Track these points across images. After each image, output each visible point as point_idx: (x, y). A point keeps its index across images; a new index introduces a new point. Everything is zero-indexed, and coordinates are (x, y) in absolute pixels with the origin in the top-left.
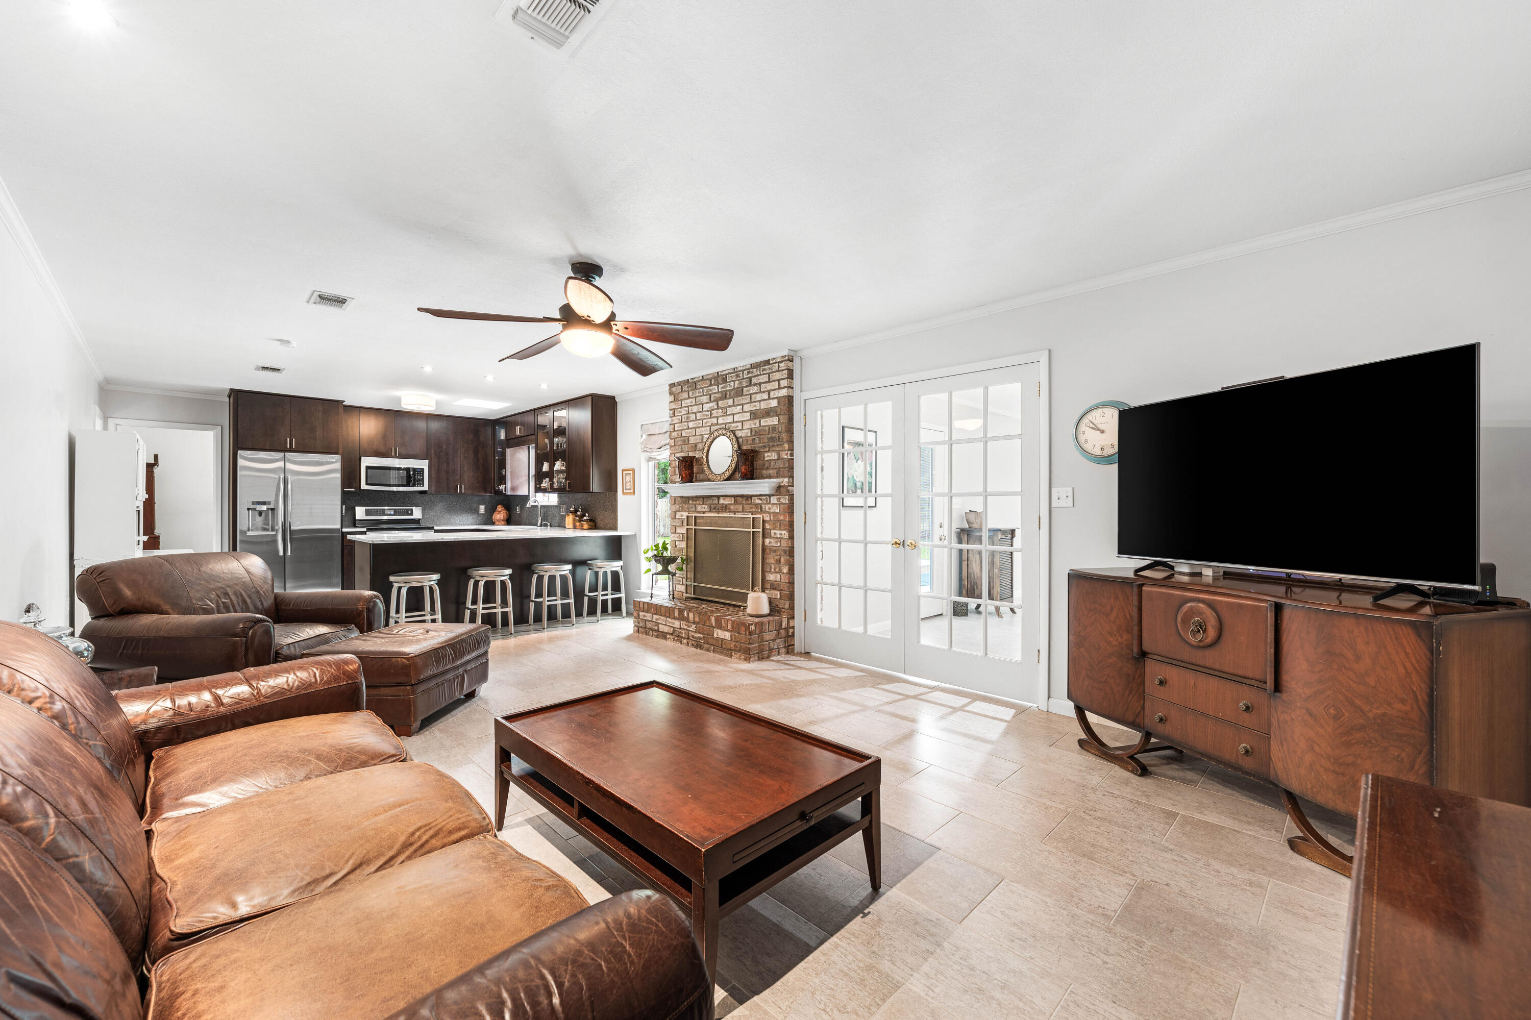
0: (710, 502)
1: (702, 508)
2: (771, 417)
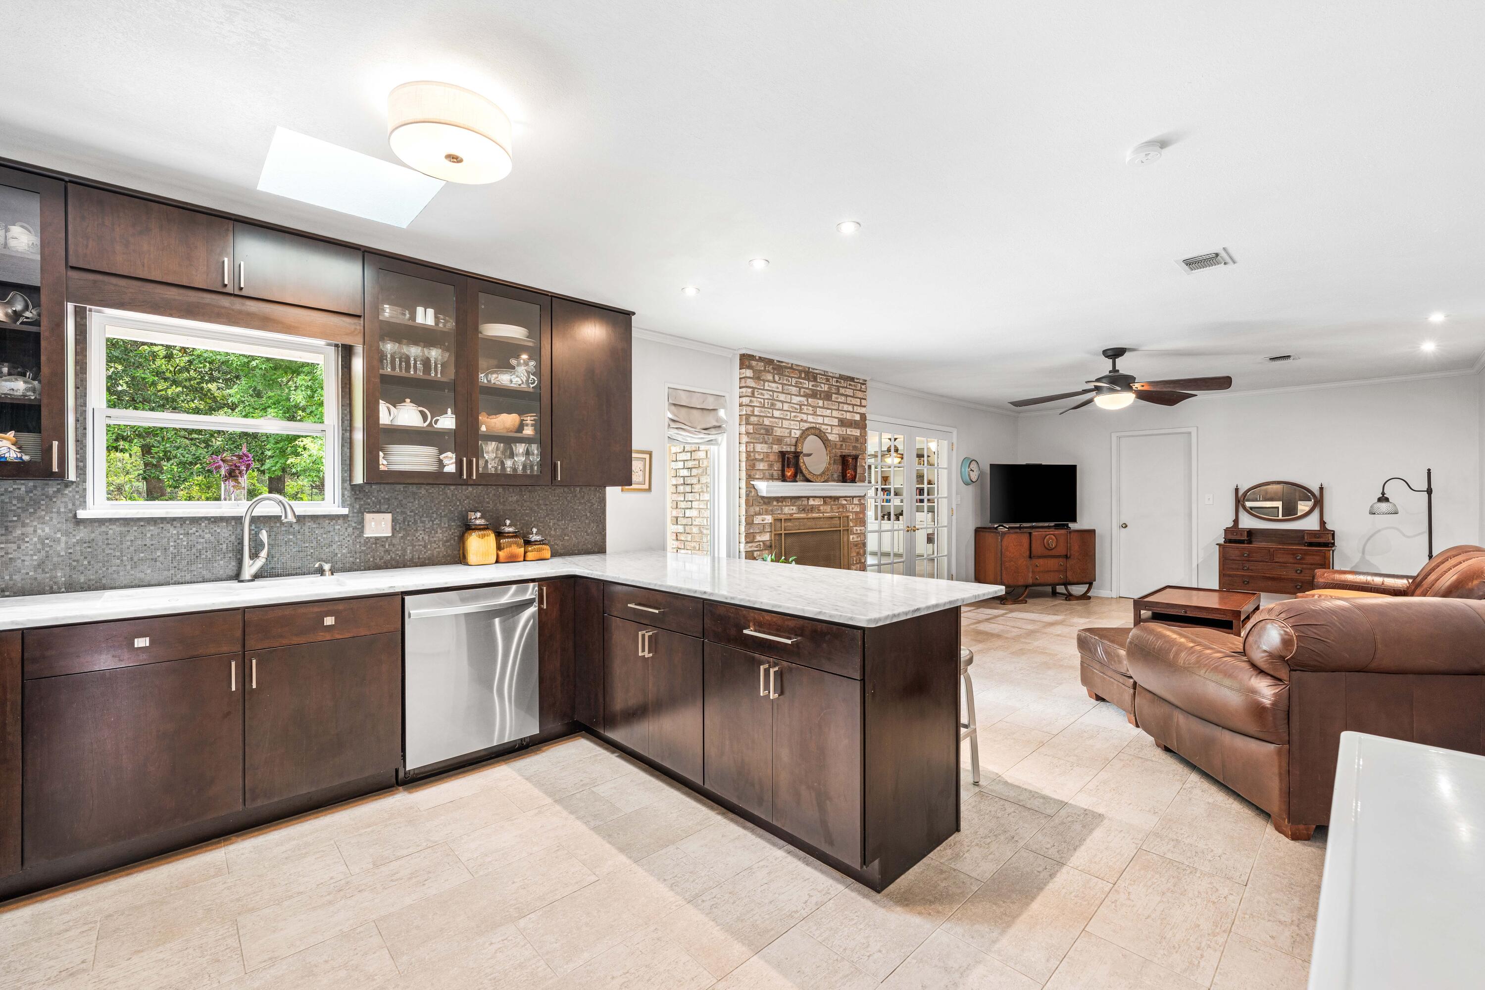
0: (799, 503)
1: (789, 509)
2: (855, 428)
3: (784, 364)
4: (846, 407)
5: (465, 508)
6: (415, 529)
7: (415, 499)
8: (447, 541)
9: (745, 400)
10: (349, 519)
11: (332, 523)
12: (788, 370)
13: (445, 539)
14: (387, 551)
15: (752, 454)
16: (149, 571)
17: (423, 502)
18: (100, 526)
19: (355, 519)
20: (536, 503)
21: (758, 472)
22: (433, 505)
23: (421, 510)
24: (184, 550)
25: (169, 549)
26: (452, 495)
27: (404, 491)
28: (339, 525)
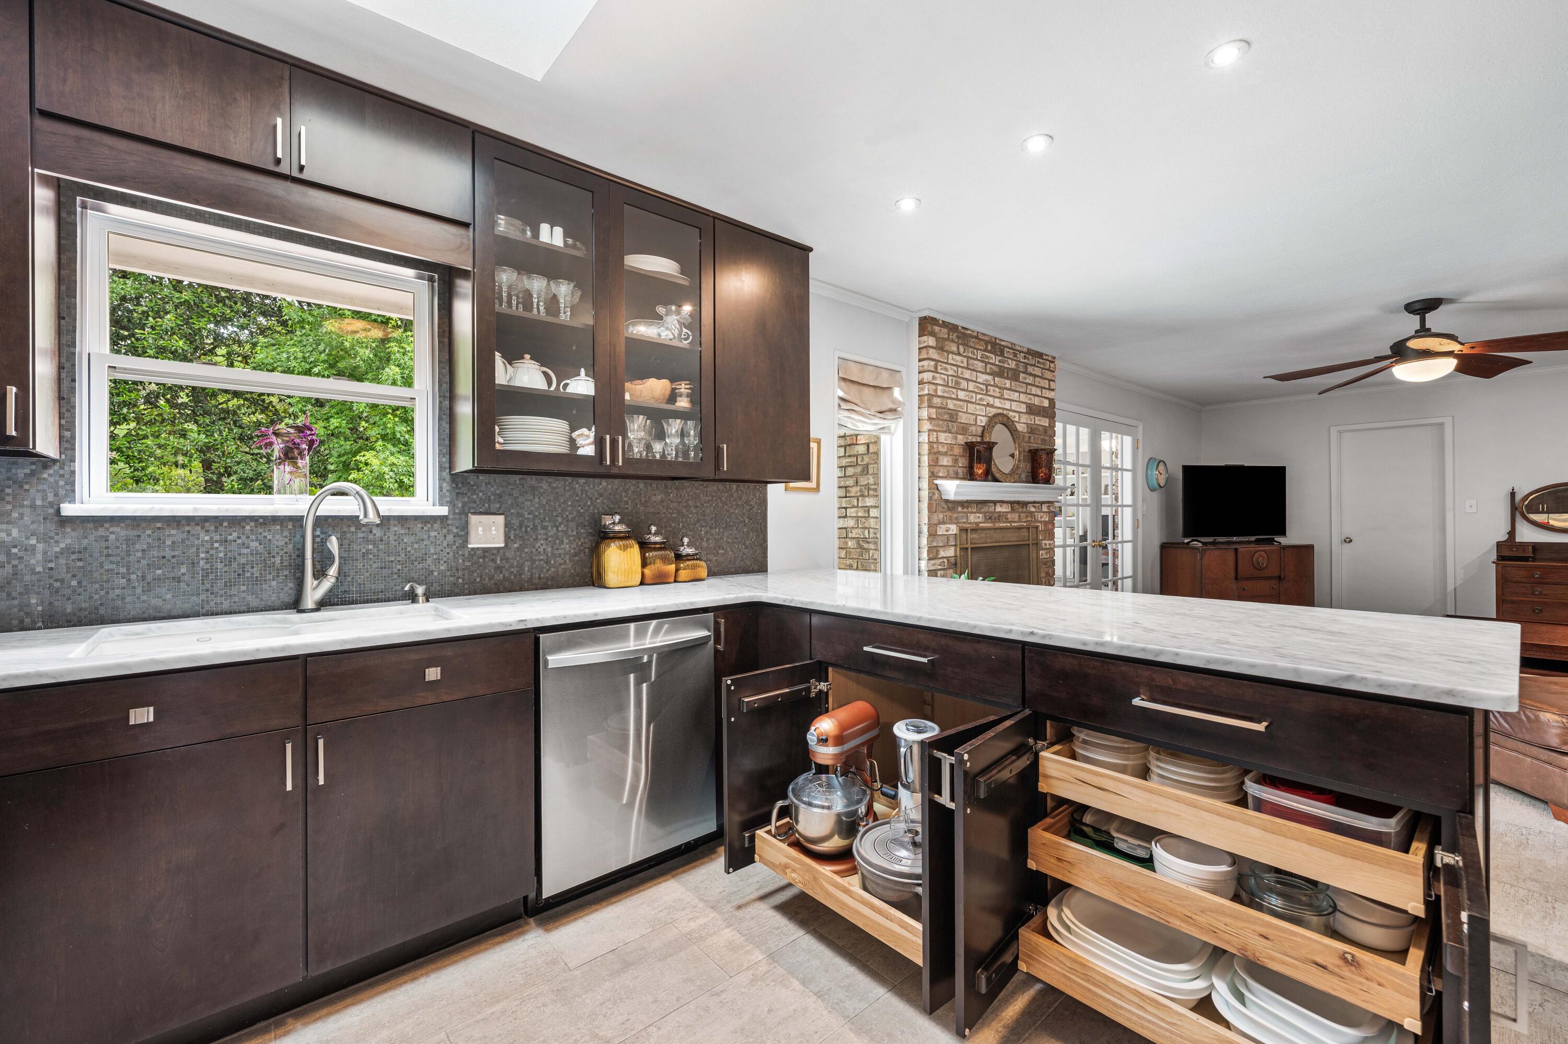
0: (985, 509)
1: (975, 517)
2: (1043, 416)
3: (969, 332)
4: (1034, 390)
5: (598, 510)
6: (534, 537)
7: (534, 495)
8: (575, 555)
9: (927, 376)
10: (449, 522)
11: (425, 528)
12: (974, 340)
13: (572, 551)
14: (498, 568)
15: (935, 446)
16: (169, 596)
17: (544, 501)
18: (96, 529)
19: (457, 523)
20: (685, 504)
21: (941, 469)
22: (557, 504)
23: (542, 511)
24: (219, 566)
25: (198, 563)
26: (582, 491)
27: (520, 484)
28: (435, 531)
